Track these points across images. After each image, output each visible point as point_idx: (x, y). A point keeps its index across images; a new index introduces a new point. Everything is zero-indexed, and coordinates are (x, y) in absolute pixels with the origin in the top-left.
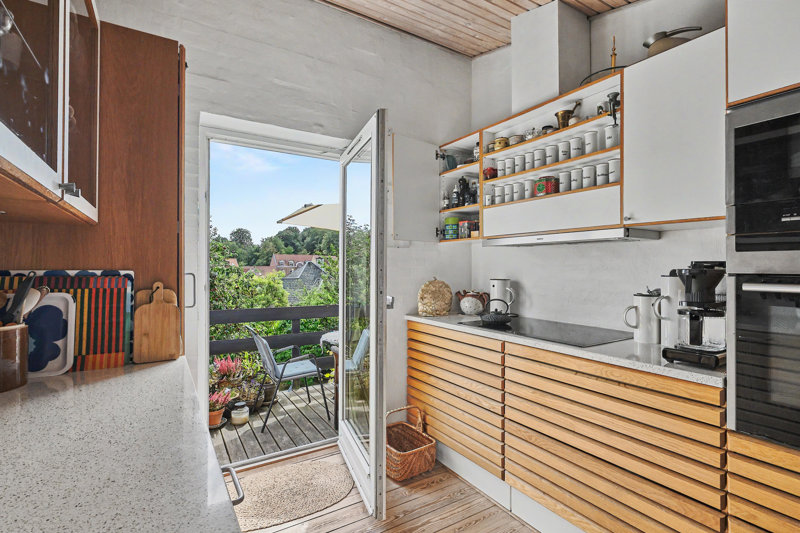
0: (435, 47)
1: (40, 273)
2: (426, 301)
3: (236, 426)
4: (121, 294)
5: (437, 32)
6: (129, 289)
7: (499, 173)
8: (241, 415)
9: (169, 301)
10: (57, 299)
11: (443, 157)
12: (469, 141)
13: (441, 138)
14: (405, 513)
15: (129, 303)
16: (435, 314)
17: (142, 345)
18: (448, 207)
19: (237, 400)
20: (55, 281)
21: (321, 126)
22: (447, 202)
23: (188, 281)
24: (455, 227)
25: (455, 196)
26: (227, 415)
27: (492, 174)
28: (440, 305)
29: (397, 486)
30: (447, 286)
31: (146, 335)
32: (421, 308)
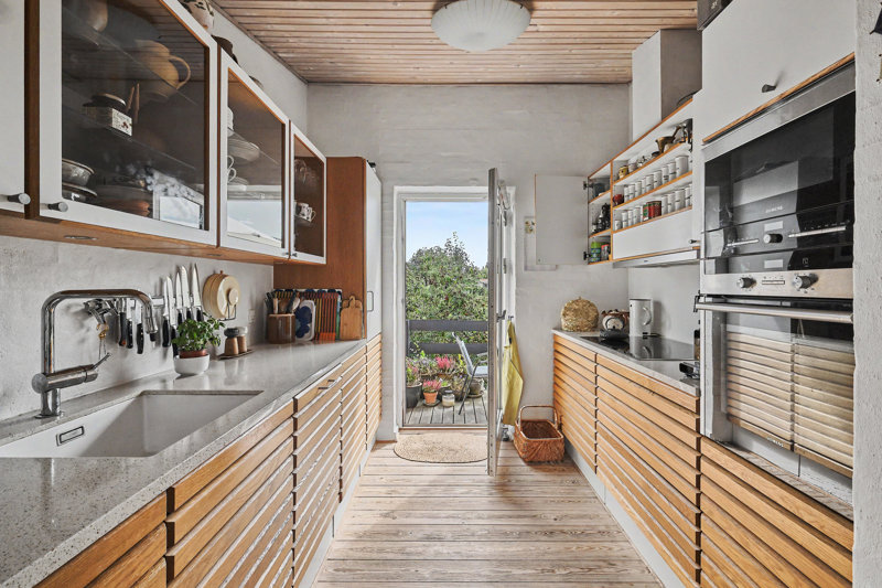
0: (584, 87)
1: (303, 290)
2: (567, 317)
3: (444, 407)
4: (335, 301)
5: (577, 76)
6: (339, 300)
7: (626, 199)
8: (449, 400)
9: (357, 307)
10: (309, 303)
11: (592, 186)
12: (606, 171)
13: (588, 169)
14: (517, 481)
15: (339, 307)
16: (575, 330)
17: (345, 331)
18: (596, 231)
19: (447, 388)
20: (308, 295)
21: (475, 179)
22: (594, 227)
23: (369, 296)
24: (598, 251)
25: (600, 221)
26: (439, 398)
27: (620, 200)
28: (582, 320)
29: (523, 463)
30: (591, 305)
31: (346, 325)
32: (563, 323)
